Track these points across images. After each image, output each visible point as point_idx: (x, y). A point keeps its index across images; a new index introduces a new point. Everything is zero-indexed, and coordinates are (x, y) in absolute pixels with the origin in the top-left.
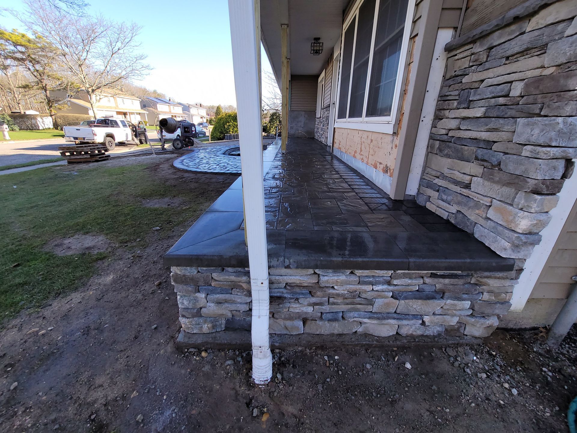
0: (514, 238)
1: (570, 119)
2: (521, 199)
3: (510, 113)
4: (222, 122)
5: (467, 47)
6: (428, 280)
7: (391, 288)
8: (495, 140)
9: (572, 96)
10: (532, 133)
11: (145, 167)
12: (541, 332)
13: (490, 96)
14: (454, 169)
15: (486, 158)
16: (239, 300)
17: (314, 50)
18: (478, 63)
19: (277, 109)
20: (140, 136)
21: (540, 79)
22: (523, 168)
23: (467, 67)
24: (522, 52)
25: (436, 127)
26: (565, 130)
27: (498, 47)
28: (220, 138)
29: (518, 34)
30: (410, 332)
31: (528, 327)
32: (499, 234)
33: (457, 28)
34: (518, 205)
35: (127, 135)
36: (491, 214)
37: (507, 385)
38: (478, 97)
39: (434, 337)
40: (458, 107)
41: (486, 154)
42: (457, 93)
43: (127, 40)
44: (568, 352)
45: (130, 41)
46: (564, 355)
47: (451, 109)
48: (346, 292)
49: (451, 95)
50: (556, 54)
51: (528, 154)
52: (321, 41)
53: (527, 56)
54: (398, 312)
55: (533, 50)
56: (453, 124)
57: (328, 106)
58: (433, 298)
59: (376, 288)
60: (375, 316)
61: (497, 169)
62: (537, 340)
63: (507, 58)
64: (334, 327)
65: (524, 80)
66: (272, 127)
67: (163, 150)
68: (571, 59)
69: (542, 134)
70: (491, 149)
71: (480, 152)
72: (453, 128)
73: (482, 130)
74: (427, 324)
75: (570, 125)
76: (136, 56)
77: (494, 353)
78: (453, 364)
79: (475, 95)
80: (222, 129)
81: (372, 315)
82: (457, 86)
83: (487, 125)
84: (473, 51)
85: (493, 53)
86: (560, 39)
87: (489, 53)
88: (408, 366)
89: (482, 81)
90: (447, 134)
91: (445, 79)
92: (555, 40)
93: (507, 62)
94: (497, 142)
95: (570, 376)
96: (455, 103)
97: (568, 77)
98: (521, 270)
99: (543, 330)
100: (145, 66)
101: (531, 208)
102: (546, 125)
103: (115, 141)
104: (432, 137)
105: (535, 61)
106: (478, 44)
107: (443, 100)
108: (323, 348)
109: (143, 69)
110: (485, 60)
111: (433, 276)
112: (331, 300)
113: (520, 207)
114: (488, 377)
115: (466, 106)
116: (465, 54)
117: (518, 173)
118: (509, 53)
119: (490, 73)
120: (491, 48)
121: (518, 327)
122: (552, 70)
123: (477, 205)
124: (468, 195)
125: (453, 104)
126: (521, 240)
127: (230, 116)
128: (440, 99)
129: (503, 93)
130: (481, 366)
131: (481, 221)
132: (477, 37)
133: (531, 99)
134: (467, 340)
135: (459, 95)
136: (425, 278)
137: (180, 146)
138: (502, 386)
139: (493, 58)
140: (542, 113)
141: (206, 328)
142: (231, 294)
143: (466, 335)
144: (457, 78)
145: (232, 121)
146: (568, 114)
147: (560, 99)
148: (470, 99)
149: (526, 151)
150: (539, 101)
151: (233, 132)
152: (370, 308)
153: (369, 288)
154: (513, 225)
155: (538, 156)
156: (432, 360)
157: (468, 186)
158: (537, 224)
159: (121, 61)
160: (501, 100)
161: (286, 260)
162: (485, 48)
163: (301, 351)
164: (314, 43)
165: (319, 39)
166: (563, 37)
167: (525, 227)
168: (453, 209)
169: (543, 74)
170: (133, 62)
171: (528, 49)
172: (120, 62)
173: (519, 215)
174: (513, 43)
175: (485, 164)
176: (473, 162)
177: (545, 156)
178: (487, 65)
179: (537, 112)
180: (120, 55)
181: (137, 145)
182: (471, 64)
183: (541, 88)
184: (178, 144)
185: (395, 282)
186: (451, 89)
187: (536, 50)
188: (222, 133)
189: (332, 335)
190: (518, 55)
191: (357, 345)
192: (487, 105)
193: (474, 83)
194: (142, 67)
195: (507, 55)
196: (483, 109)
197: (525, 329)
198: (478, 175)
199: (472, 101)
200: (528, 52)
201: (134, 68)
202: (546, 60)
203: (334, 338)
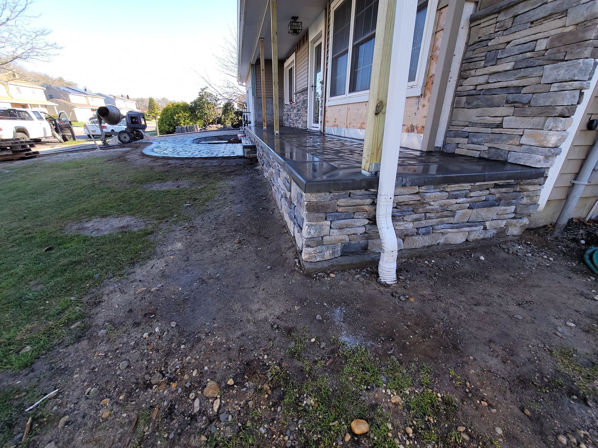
0: (546, 151)
1: (587, 60)
2: (550, 122)
3: (537, 63)
4: (170, 113)
5: (491, 17)
6: (493, 191)
7: (469, 199)
8: (524, 85)
9: (589, 44)
10: (559, 73)
11: (106, 159)
12: (549, 228)
13: (518, 53)
14: (485, 115)
15: (517, 100)
16: (358, 224)
17: (293, 29)
18: (504, 29)
19: (230, 98)
20: (63, 131)
21: (563, 35)
22: (552, 100)
23: (493, 32)
24: (546, 17)
25: (462, 85)
26: (583, 68)
27: (523, 15)
28: (169, 131)
29: (540, 4)
30: (476, 237)
31: (541, 225)
32: (533, 152)
33: (478, 2)
34: (548, 127)
35: (44, 130)
36: (523, 140)
37: (545, 257)
38: (506, 55)
39: (491, 239)
40: (486, 65)
41: (517, 97)
42: (484, 54)
43: (19, 8)
44: (567, 236)
45: (24, 9)
46: (565, 238)
47: (477, 69)
48: (438, 207)
49: (477, 57)
50: (575, 16)
51: (556, 89)
52: (298, 20)
53: (550, 20)
54: (470, 221)
55: (556, 15)
56: (482, 80)
57: (305, 89)
58: (494, 205)
59: (459, 201)
60: (455, 225)
61: (527, 106)
62: (548, 233)
63: (532, 23)
64: (426, 241)
65: (548, 37)
66: (227, 119)
67: (104, 145)
68: (587, 19)
69: (567, 73)
70: (520, 93)
71: (511, 97)
72: (482, 82)
73: (512, 79)
74: (488, 228)
75: (587, 64)
76: (34, 31)
77: (529, 243)
78: (508, 253)
79: (502, 54)
80: (170, 121)
81: (452, 225)
82: (483, 49)
83: (516, 75)
84: (499, 19)
85: (518, 20)
86: (577, 5)
87: (513, 20)
88: (482, 258)
89: (508, 43)
90: (475, 89)
91: (467, 45)
92: (573, 7)
93: (532, 25)
94: (525, 86)
95: (574, 248)
96: (483, 63)
97: (585, 31)
98: (547, 177)
99: (550, 226)
100: (50, 44)
101: (558, 127)
102: (569, 66)
103: (28, 136)
104: (457, 94)
105: (558, 23)
106: (502, 14)
107: (468, 63)
108: (420, 257)
109: (48, 47)
110: (510, 26)
111: (496, 186)
112: (428, 215)
113: (550, 128)
114: (532, 255)
115: (494, 63)
116: (491, 22)
117: (547, 104)
118: (534, 18)
119: (517, 35)
120: (515, 17)
121: (536, 227)
122: (571, 28)
123: (511, 137)
124: (500, 132)
125: (480, 64)
126: (551, 152)
127: (178, 106)
128: (464, 62)
129: (530, 49)
130: (525, 251)
131: (515, 148)
132: (504, 7)
133: (555, 50)
134: (510, 238)
135: (486, 56)
136: (490, 189)
137: (128, 139)
138: (543, 258)
139: (519, 23)
140: (566, 59)
141: (327, 255)
142: (353, 218)
143: (508, 236)
144: (482, 43)
145: (182, 112)
146: (586, 56)
147: (579, 46)
148: (498, 57)
149: (554, 88)
150: (562, 50)
151: (184, 124)
152: (451, 220)
153: (454, 201)
154: (545, 142)
155: (564, 89)
156: (494, 254)
157: (500, 126)
158: (561, 138)
159: (12, 36)
160: (529, 55)
161: (404, 179)
162: (511, 16)
163: (405, 262)
164: (293, 22)
165: (296, 18)
166: (580, 4)
167: (554, 142)
168: (485, 148)
169: (564, 31)
170: (31, 38)
171: (551, 14)
172: (10, 37)
173: (549, 134)
174: (537, 11)
175: (516, 105)
176: (503, 106)
177: (570, 87)
178: (513, 29)
179: (562, 59)
180: (10, 28)
181: (61, 142)
182: (496, 30)
183: (563, 41)
184: (125, 137)
185: (472, 194)
186: (475, 52)
187: (558, 15)
188: (171, 126)
189: (424, 247)
190: (542, 20)
191: (443, 251)
192: (515, 60)
193: (500, 45)
194: (46, 45)
195: (532, 20)
196: (513, 63)
197: (540, 228)
198: (509, 114)
199: (499, 59)
200: (551, 16)
201: (34, 45)
202: (568, 20)
203: (425, 249)
